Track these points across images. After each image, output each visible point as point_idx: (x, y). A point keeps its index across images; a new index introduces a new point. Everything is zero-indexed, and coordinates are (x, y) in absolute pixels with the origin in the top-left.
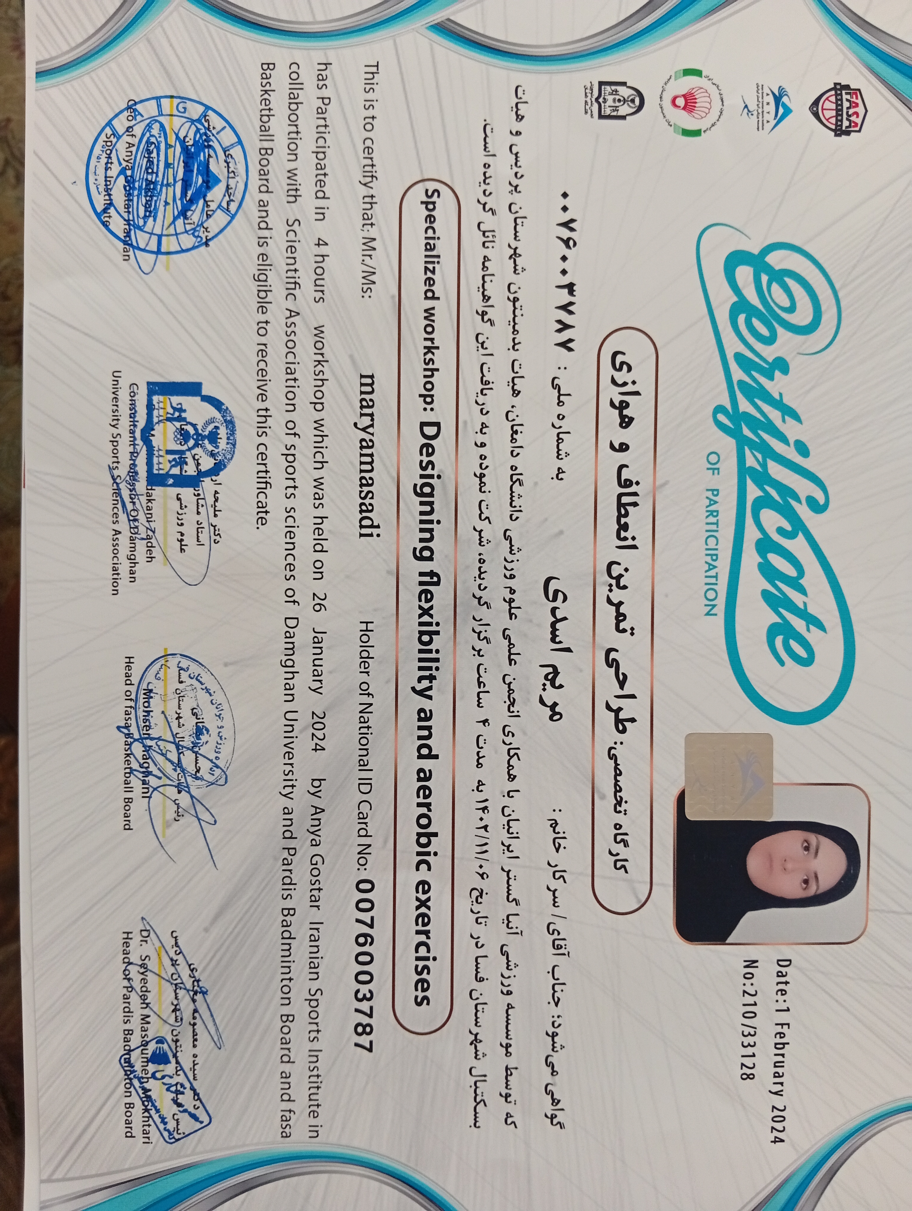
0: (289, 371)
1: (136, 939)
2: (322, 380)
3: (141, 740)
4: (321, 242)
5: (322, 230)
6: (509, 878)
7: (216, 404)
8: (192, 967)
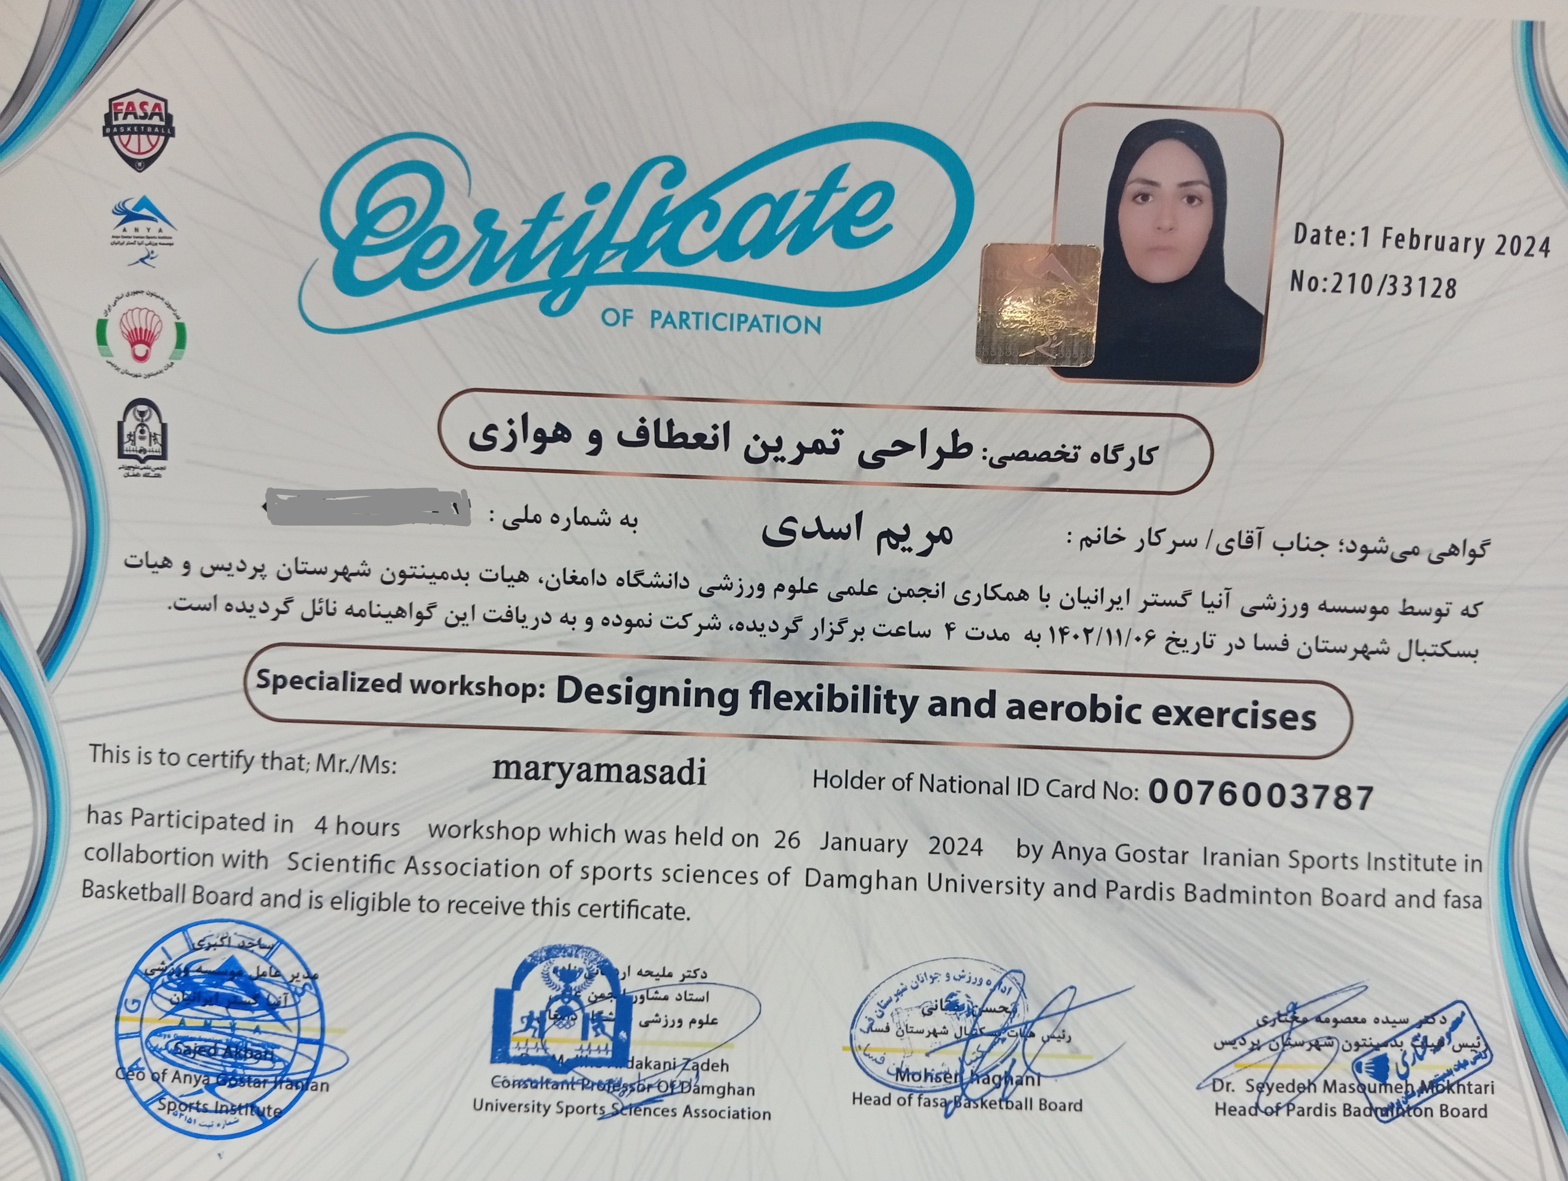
0: (486, 872)
1: (1224, 1097)
2: (499, 829)
3: (963, 1086)
4: (321, 825)
5: (305, 824)
6: (1155, 603)
7: (524, 970)
8: (1261, 1023)
